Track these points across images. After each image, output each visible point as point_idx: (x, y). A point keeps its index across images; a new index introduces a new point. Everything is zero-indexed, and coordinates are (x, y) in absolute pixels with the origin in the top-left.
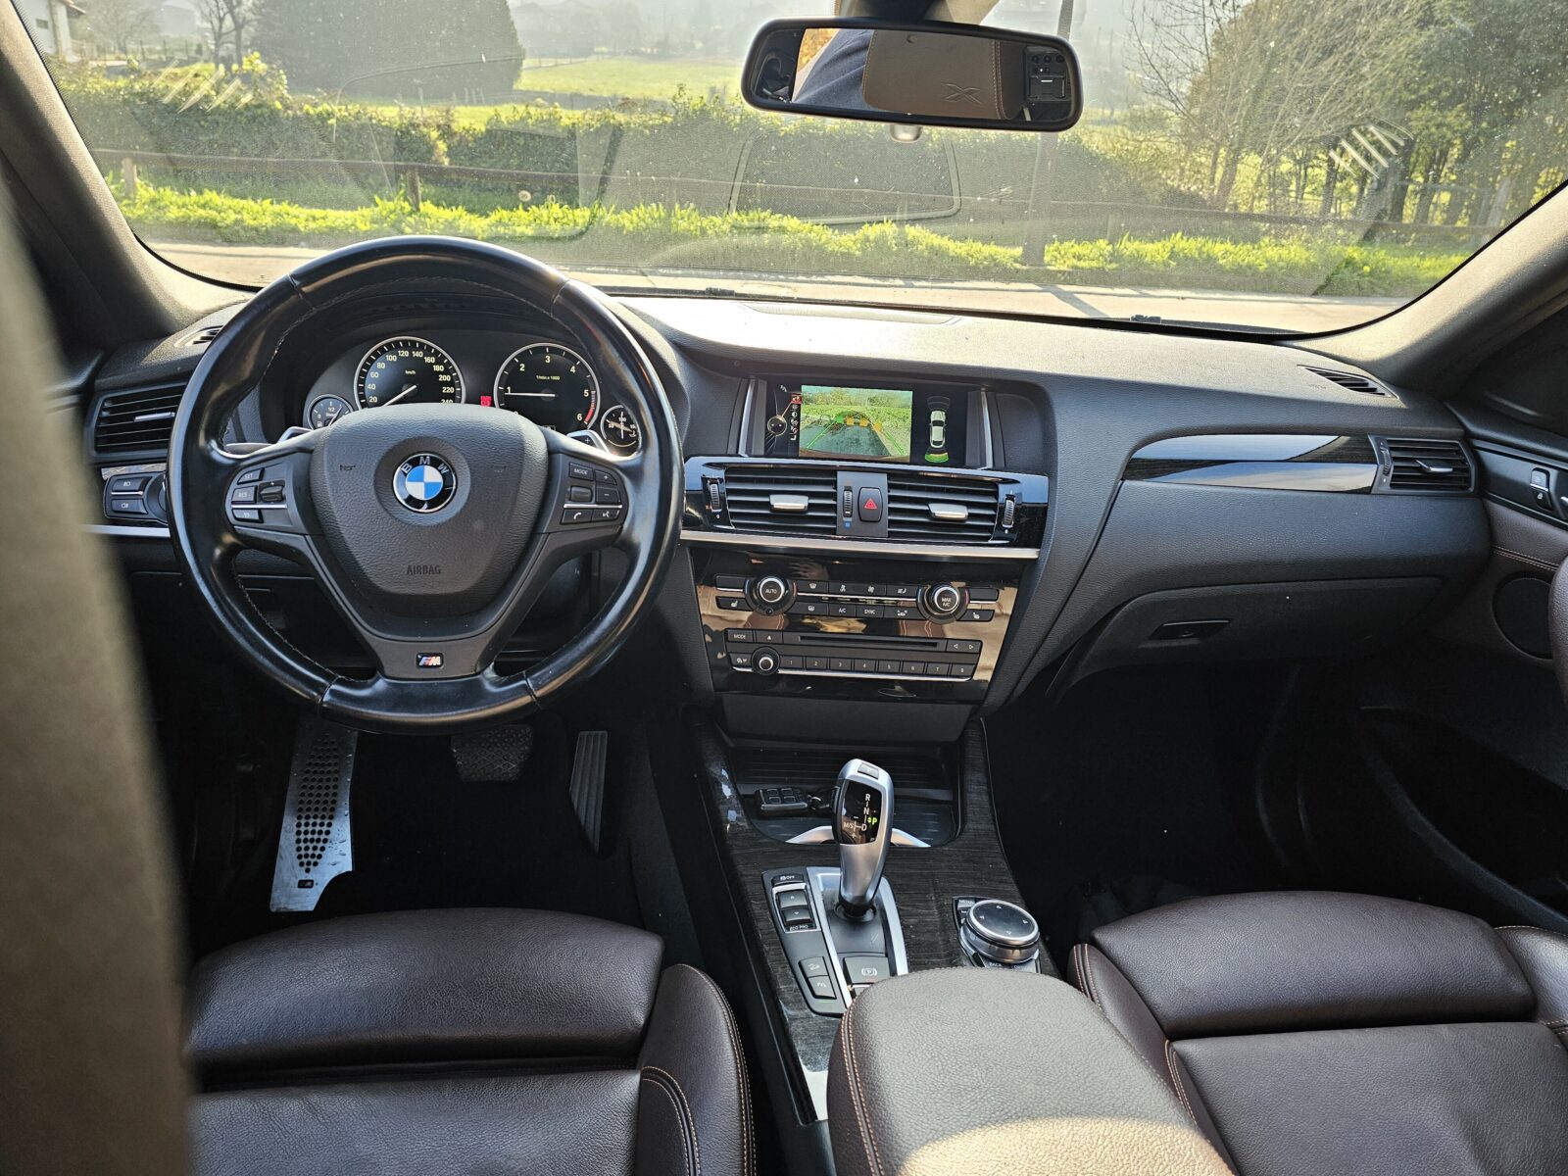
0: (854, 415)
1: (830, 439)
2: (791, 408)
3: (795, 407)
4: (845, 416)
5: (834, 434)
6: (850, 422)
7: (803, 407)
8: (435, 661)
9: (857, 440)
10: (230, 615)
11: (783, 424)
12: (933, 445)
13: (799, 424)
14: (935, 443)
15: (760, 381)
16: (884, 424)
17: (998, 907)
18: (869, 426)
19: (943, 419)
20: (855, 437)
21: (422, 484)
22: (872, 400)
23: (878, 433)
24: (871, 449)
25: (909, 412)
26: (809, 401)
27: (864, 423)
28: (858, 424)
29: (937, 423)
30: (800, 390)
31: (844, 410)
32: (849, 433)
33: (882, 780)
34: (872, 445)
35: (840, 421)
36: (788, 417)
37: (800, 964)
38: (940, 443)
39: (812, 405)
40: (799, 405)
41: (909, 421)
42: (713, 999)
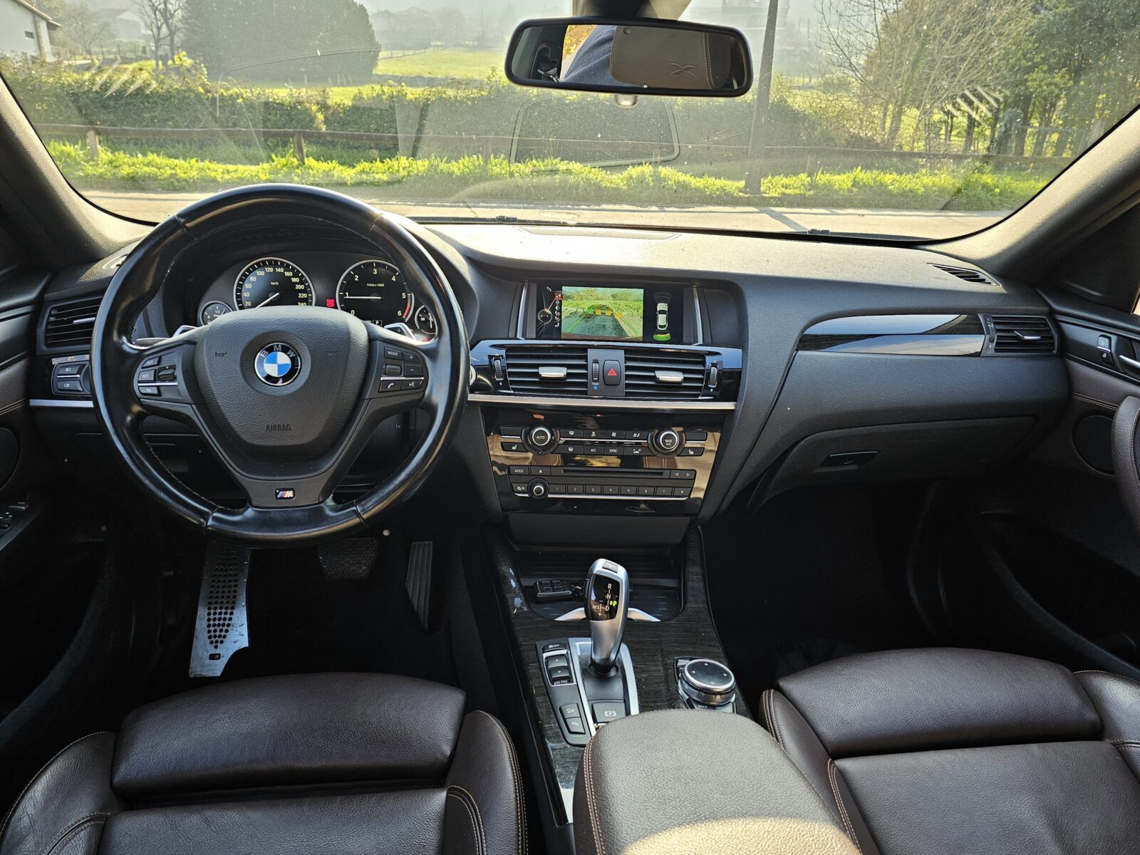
0: (602, 307)
1: (584, 325)
2: (555, 303)
3: (558, 303)
4: (594, 308)
5: (587, 322)
6: (599, 312)
7: (564, 302)
8: (289, 494)
9: (604, 326)
10: (138, 463)
11: (549, 315)
12: (659, 328)
13: (561, 315)
14: (660, 326)
15: (532, 284)
16: (623, 313)
17: (706, 664)
18: (612, 315)
19: (666, 309)
20: (602, 323)
21: (276, 366)
22: (614, 296)
23: (618, 319)
24: (615, 332)
25: (641, 304)
26: (568, 298)
27: (608, 313)
28: (604, 314)
29: (662, 312)
30: (561, 289)
31: (594, 304)
32: (597, 321)
33: (620, 573)
34: (615, 329)
35: (591, 312)
36: (553, 310)
37: (560, 709)
38: (664, 326)
39: (570, 301)
40: (561, 301)
41: (641, 311)
42: (500, 735)
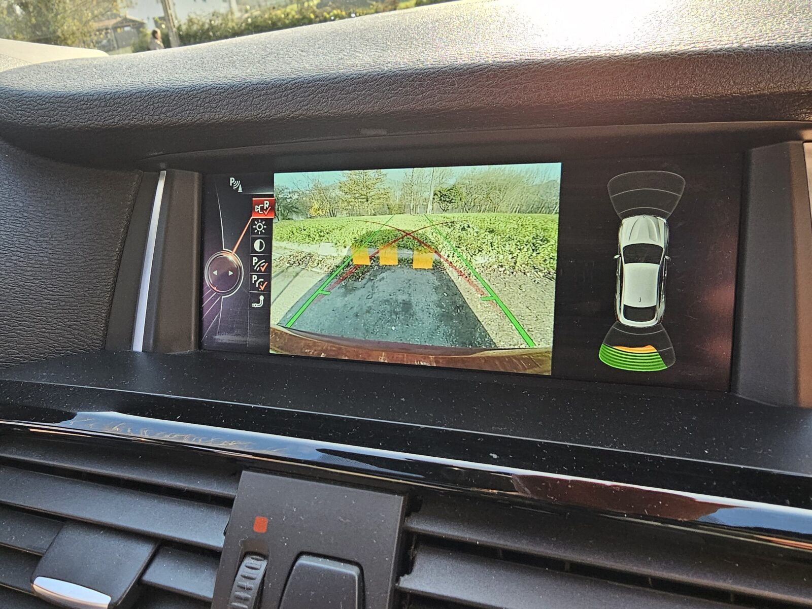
0: (403, 239)
1: (339, 302)
2: (251, 230)
3: (260, 227)
4: (373, 244)
5: (349, 290)
6: (389, 257)
7: (279, 227)
9: (407, 306)
11: (236, 270)
12: (623, 320)
13: (269, 268)
14: (630, 312)
15: (177, 172)
16: (479, 260)
18: (437, 267)
19: (660, 240)
20: (401, 297)
22: (445, 198)
23: (460, 283)
24: (443, 328)
25: (552, 223)
26: (292, 209)
27: (423, 260)
28: (409, 262)
29: (639, 253)
30: (270, 183)
31: (376, 228)
32: (385, 286)
34: (445, 317)
35: (362, 258)
36: (246, 252)
38: (647, 313)
39: (298, 221)
40: (269, 223)
41: (550, 250)
